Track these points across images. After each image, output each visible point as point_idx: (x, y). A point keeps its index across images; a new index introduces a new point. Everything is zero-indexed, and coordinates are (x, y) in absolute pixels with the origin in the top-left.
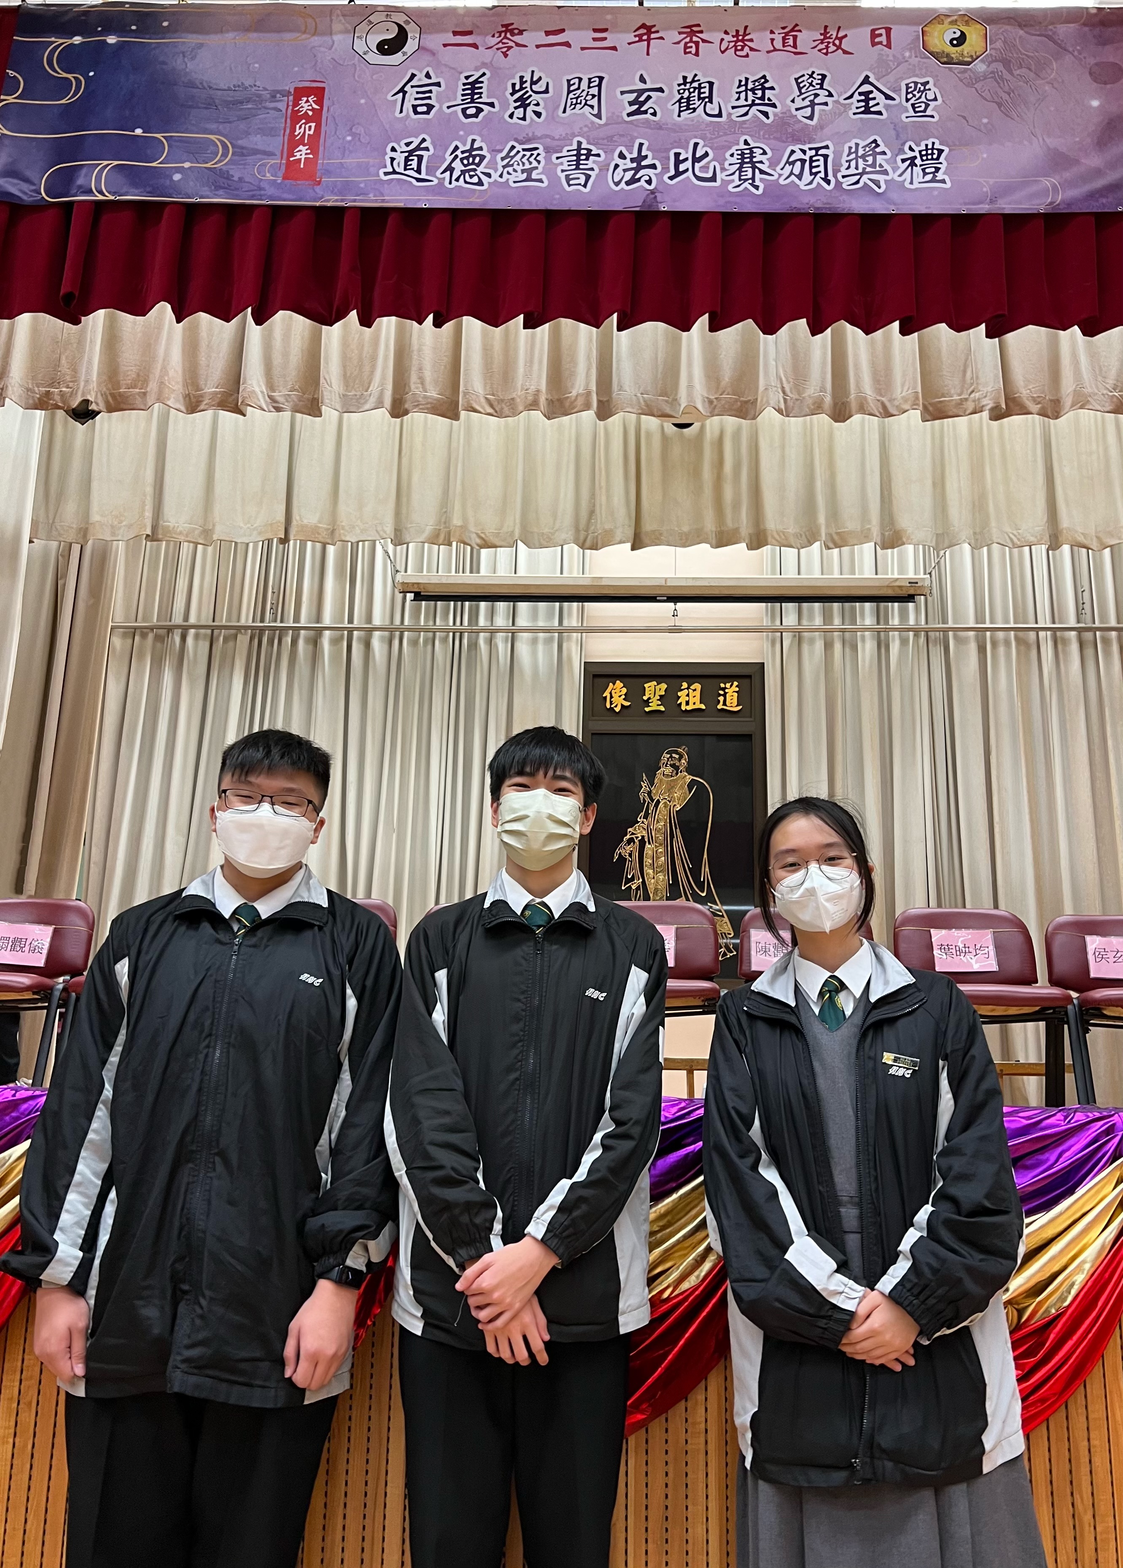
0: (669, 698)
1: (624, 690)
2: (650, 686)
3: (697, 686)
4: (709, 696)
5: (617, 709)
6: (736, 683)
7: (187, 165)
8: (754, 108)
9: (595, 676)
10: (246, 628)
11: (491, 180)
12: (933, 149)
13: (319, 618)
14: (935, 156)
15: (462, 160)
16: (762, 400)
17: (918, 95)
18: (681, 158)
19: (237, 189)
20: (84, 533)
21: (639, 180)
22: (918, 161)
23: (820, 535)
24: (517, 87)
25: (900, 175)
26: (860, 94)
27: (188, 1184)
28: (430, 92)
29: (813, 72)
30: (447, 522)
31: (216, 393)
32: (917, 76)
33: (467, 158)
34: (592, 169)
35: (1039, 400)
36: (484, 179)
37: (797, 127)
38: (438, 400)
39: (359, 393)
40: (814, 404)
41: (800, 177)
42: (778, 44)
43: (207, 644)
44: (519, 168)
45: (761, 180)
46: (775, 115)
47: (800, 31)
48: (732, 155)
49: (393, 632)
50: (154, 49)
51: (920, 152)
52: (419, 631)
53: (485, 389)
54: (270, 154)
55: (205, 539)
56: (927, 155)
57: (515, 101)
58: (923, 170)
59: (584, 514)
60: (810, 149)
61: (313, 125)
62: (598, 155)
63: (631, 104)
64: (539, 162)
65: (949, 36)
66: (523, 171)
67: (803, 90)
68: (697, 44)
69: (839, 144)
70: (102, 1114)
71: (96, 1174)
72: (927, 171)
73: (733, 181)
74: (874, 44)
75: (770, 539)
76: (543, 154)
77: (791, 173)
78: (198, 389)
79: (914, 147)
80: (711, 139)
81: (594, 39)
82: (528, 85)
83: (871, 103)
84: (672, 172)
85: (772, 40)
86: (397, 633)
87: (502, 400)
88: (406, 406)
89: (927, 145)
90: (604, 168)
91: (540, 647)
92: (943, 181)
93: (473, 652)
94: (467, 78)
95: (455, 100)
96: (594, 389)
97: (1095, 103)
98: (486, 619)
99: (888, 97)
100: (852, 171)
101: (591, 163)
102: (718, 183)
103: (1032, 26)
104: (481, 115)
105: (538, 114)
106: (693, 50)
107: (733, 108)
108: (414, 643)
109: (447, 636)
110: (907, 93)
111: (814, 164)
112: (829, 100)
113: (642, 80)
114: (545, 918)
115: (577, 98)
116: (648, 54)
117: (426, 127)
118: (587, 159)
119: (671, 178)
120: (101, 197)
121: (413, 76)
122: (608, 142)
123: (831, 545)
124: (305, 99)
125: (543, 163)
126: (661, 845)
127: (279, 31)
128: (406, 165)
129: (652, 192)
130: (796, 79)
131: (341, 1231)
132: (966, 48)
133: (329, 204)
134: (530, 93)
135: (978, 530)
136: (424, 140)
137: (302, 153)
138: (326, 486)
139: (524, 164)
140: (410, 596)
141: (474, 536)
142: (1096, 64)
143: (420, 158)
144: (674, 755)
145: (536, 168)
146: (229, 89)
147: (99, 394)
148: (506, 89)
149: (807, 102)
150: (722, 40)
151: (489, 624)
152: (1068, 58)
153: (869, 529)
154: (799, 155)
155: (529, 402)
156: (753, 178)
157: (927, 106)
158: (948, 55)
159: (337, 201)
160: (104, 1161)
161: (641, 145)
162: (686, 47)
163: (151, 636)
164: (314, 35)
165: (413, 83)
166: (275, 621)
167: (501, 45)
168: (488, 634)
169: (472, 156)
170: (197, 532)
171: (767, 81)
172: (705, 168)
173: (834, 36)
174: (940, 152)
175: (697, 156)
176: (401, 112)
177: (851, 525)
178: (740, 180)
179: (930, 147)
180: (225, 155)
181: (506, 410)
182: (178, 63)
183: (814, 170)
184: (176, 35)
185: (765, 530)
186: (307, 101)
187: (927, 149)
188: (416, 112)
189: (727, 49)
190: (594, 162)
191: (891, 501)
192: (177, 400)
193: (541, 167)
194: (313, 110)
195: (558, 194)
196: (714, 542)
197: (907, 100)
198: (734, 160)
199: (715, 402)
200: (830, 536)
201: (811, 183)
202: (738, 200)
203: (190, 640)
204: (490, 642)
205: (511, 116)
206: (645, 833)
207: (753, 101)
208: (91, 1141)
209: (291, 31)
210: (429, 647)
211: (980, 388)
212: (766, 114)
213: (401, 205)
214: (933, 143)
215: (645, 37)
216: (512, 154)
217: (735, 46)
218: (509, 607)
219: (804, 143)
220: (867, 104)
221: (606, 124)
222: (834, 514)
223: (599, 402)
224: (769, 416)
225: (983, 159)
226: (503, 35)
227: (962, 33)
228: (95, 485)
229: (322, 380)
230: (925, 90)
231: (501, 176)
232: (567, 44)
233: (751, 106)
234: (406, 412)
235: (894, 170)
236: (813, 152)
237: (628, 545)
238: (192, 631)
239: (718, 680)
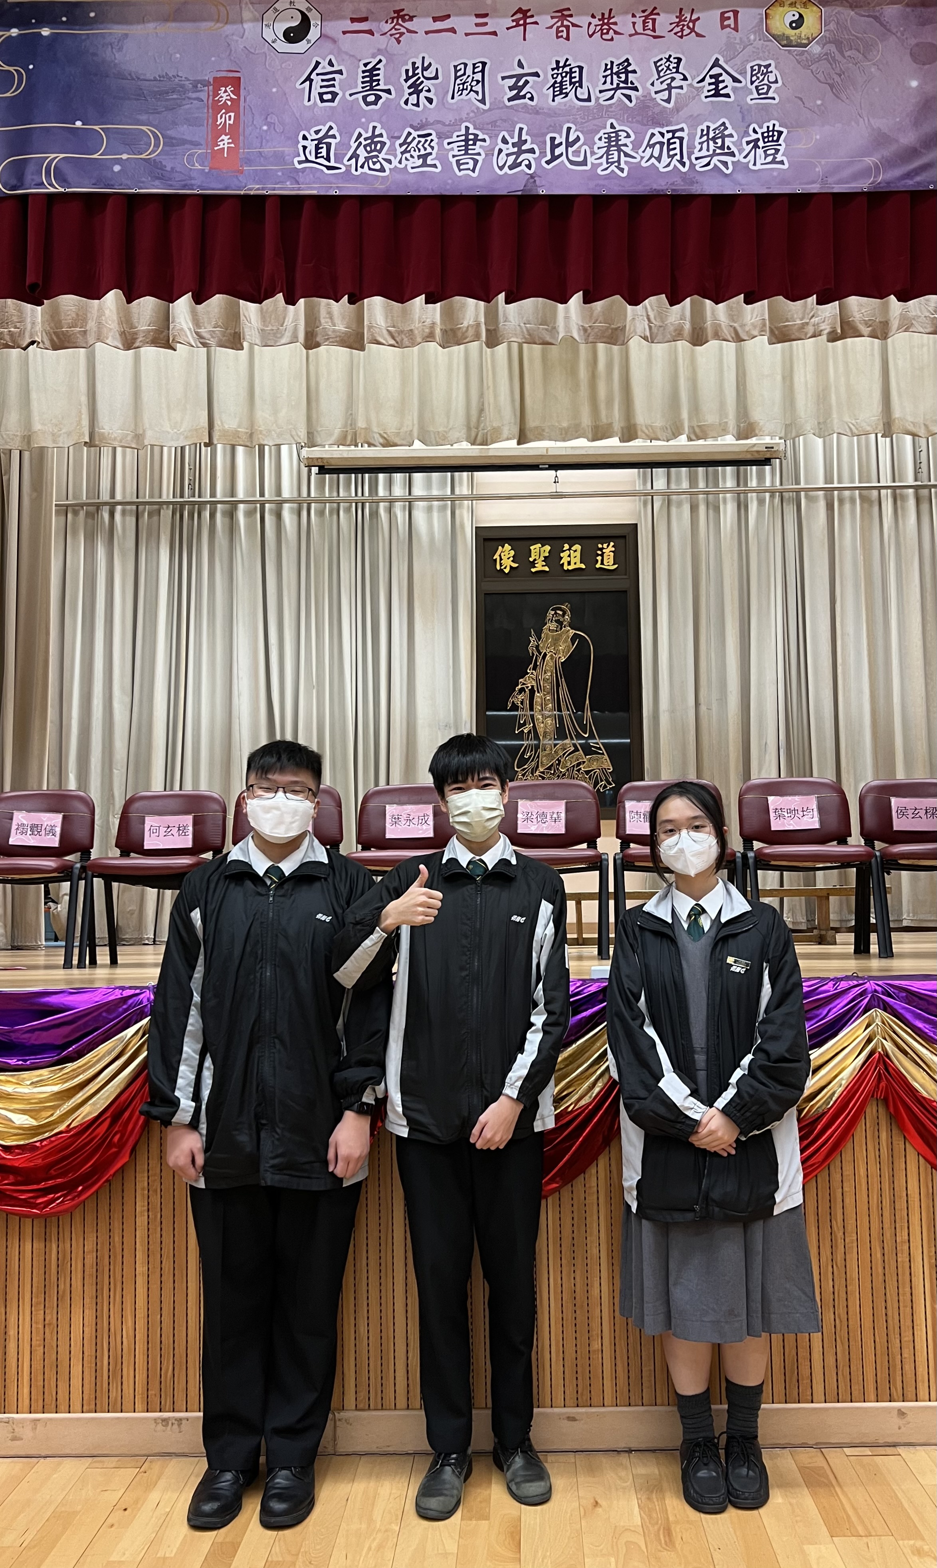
0: (553, 559)
1: (512, 553)
2: (535, 548)
3: (577, 547)
4: (588, 556)
5: (507, 571)
6: (612, 544)
7: (125, 156)
8: (619, 92)
9: (485, 540)
10: (168, 503)
11: (392, 166)
12: (773, 131)
13: (233, 493)
14: (775, 138)
15: (365, 147)
16: (630, 329)
17: (761, 78)
18: (556, 142)
19: (170, 179)
20: (28, 439)
21: (520, 164)
22: (761, 144)
23: (684, 430)
24: (410, 74)
25: (745, 157)
26: (711, 77)
27: (259, 1057)
28: (334, 79)
29: (670, 56)
30: (353, 423)
31: (149, 331)
32: (760, 59)
33: (369, 145)
34: (479, 154)
35: (870, 323)
36: (386, 165)
37: (657, 110)
38: (346, 333)
39: (275, 328)
40: (675, 330)
41: (659, 159)
42: (639, 28)
43: (134, 519)
44: (415, 154)
45: (626, 162)
46: (637, 98)
47: (658, 14)
48: (600, 139)
49: (301, 505)
50: (85, 40)
51: (763, 134)
52: (324, 502)
53: (386, 322)
54: (196, 144)
55: (137, 443)
56: (768, 137)
57: (409, 88)
58: (765, 152)
59: (474, 412)
60: (668, 132)
61: (232, 114)
62: (484, 140)
63: (511, 88)
64: (433, 148)
65: (789, 18)
66: (419, 157)
67: (662, 74)
68: (567, 27)
69: (693, 127)
70: (194, 1012)
71: (194, 1051)
72: (769, 152)
73: (601, 164)
74: (723, 27)
75: (639, 433)
76: (436, 140)
77: (652, 156)
78: (132, 326)
79: (757, 129)
80: (582, 123)
81: (477, 25)
82: (419, 71)
83: (721, 86)
84: (549, 157)
85: (634, 23)
86: (305, 505)
87: (402, 332)
88: (318, 339)
89: (768, 127)
90: (489, 153)
91: (435, 514)
92: (782, 162)
93: (375, 520)
94: (366, 65)
95: (356, 87)
96: (483, 320)
97: (914, 84)
98: (385, 489)
99: (735, 80)
100: (704, 153)
101: (477, 148)
102: (589, 167)
103: (861, 7)
104: (380, 102)
105: (430, 101)
106: (565, 35)
107: (601, 92)
108: (321, 513)
109: (351, 507)
110: (752, 76)
111: (671, 147)
112: (684, 83)
113: (520, 65)
114: (482, 870)
115: (463, 84)
116: (525, 39)
117: (331, 115)
118: (474, 144)
119: (548, 162)
120: (52, 190)
121: (318, 64)
122: (492, 127)
123: (693, 437)
124: (223, 89)
125: (436, 148)
126: (548, 693)
127: (194, 20)
128: (317, 153)
129: (532, 176)
130: (655, 63)
131: (357, 1081)
132: (804, 31)
133: (252, 193)
134: (422, 79)
135: (821, 421)
136: (331, 128)
137: (225, 142)
138: (243, 393)
139: (419, 150)
140: (315, 470)
141: (377, 436)
142: (917, 45)
143: (329, 146)
144: (558, 612)
145: (430, 154)
146: (155, 80)
147: (44, 334)
148: (401, 76)
149: (664, 86)
150: (590, 24)
151: (387, 494)
152: (892, 40)
153: (726, 423)
154: (658, 138)
155: (425, 334)
156: (619, 161)
157: (769, 88)
158: (788, 38)
159: (258, 189)
160: (199, 1043)
161: (521, 129)
162: (558, 31)
163: (82, 514)
164: (226, 23)
165: (318, 71)
166: (194, 496)
167: (393, 31)
168: (387, 504)
169: (374, 143)
170: (129, 438)
171: (629, 65)
172: (577, 153)
173: (688, 19)
174: (780, 133)
175: (570, 140)
176: (309, 100)
177: (710, 418)
178: (608, 163)
179: (771, 129)
180: (157, 145)
181: (406, 341)
182: (108, 54)
183: (672, 153)
184: (102, 26)
185: (635, 425)
186: (226, 91)
187: (768, 131)
188: (322, 101)
189: (594, 33)
190: (481, 147)
191: (745, 397)
192: (113, 338)
193: (434, 152)
194: (231, 100)
195: (450, 178)
196: (590, 436)
197: (752, 83)
198: (602, 144)
199: (589, 330)
200: (692, 428)
201: (669, 165)
202: (605, 182)
203: (118, 517)
204: (390, 510)
205: (406, 102)
206: (534, 683)
207: (618, 84)
208: (190, 1031)
209: (205, 20)
210: (335, 517)
211: (819, 313)
212: (629, 98)
213: (314, 192)
214: (774, 125)
215: (521, 22)
216: (409, 140)
217: (601, 30)
218: (405, 477)
219: (662, 126)
220: (717, 86)
221: (489, 110)
222: (695, 409)
223: (487, 330)
224: (635, 344)
225: (816, 139)
226: (395, 21)
227: (801, 16)
228: (34, 396)
229: (242, 317)
230: (767, 72)
231: (400, 162)
232: (453, 30)
233: (616, 89)
234: (318, 345)
235: (740, 152)
236: (670, 135)
237: (515, 441)
238: (119, 508)
239: (595, 541)
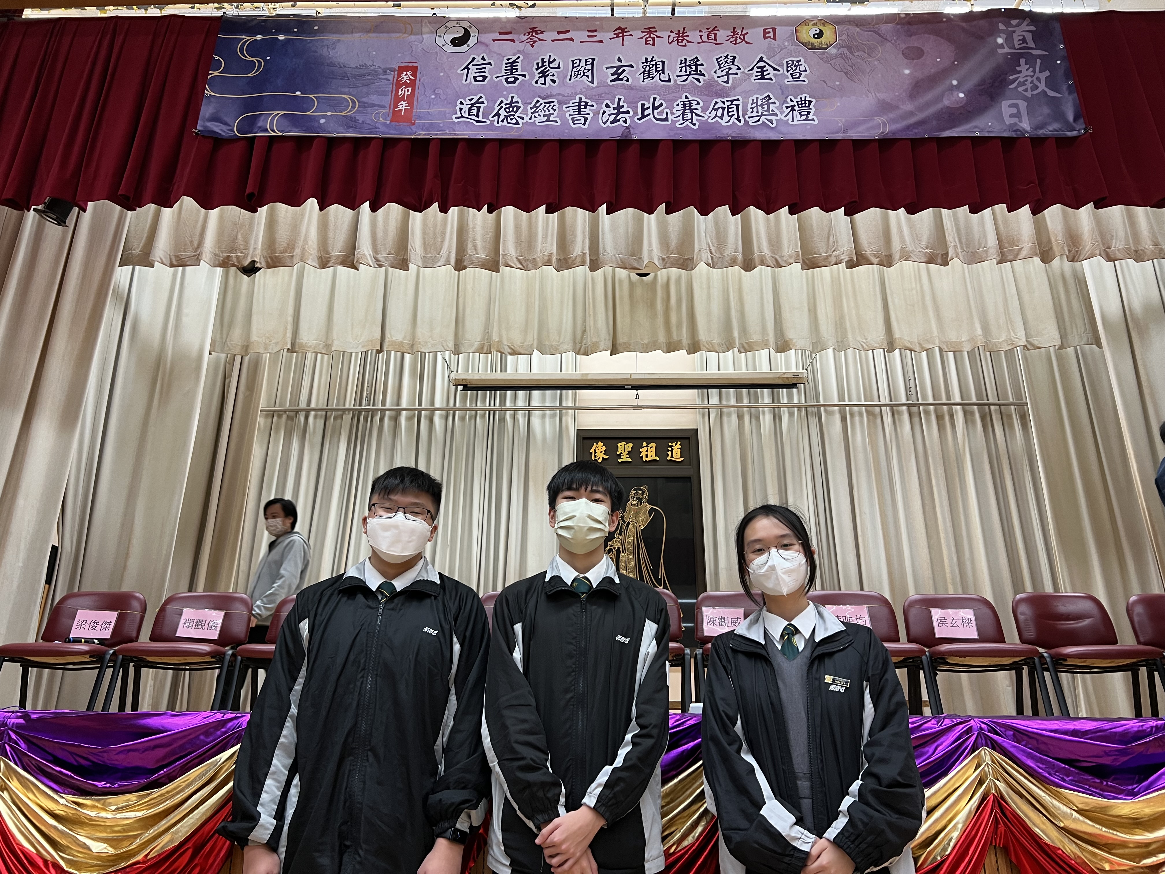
0: (634, 453)
1: (604, 448)
2: (621, 445)
3: (653, 445)
4: (661, 451)
5: (600, 461)
6: (679, 443)
8: (691, 76)
9: (584, 439)
10: (349, 410)
13: (398, 403)
14: (807, 105)
16: (697, 256)
17: (794, 68)
18: (646, 107)
19: (359, 128)
20: (245, 348)
22: (797, 108)
23: (735, 344)
25: (785, 117)
26: (758, 68)
30: (489, 339)
31: (339, 256)
35: (878, 255)
37: (719, 88)
38: (486, 260)
39: (434, 255)
40: (731, 260)
41: (721, 118)
42: (705, 38)
43: (323, 421)
45: (697, 120)
46: (704, 81)
47: (718, 30)
48: (678, 105)
49: (448, 412)
51: (798, 102)
52: (466, 410)
55: (327, 350)
56: (802, 104)
58: (800, 113)
59: (579, 332)
60: (728, 101)
63: (613, 74)
65: (812, 32)
67: (722, 66)
68: (654, 38)
69: (746, 98)
72: (803, 113)
73: (679, 121)
74: (765, 38)
75: (702, 347)
77: (716, 116)
78: (328, 253)
79: (793, 99)
80: (664, 95)
81: (589, 36)
83: (765, 73)
84: (640, 116)
85: (701, 36)
86: (451, 412)
87: (528, 259)
88: (466, 264)
89: (801, 98)
90: (596, 114)
91: (547, 420)
92: (813, 120)
93: (503, 424)
96: (588, 252)
97: (907, 72)
98: (511, 402)
99: (776, 70)
100: (755, 114)
102: (669, 122)
106: (651, 43)
107: (678, 77)
108: (462, 419)
109: (485, 414)
110: (787, 67)
111: (730, 110)
112: (738, 71)
113: (619, 60)
114: (587, 588)
116: (623, 45)
119: (640, 119)
120: (273, 134)
123: (742, 350)
126: (631, 553)
129: (628, 128)
130: (717, 59)
132: (823, 40)
133: (419, 137)
135: (839, 340)
138: (408, 316)
140: (460, 388)
142: (906, 48)
144: (639, 492)
146: (357, 67)
147: (262, 257)
149: (724, 73)
150: (669, 36)
151: (513, 405)
152: (889, 45)
153: (768, 340)
154: (720, 105)
155: (545, 260)
156: (692, 119)
157: (801, 74)
158: (812, 44)
159: (424, 135)
162: (647, 40)
163: (284, 417)
164: (411, 34)
166: (369, 405)
168: (512, 412)
170: (317, 345)
171: (698, 60)
172: (660, 113)
173: (740, 34)
174: (810, 102)
175: (656, 106)
177: (755, 337)
178: (683, 120)
179: (804, 99)
180: (354, 107)
181: (530, 266)
183: (731, 114)
185: (698, 342)
187: (802, 101)
189: (673, 41)
191: (781, 322)
192: (313, 260)
196: (664, 349)
197: (788, 71)
198: (679, 108)
199: (666, 259)
200: (741, 344)
201: (729, 121)
202: (682, 132)
203: (311, 419)
204: (514, 417)
206: (620, 545)
207: (690, 72)
210: (473, 421)
211: (839, 248)
212: (698, 80)
213: (466, 137)
214: (806, 97)
215: (621, 35)
217: (678, 40)
218: (526, 394)
220: (763, 73)
221: (597, 87)
222: (744, 330)
223: (591, 260)
224: (701, 268)
225: (838, 106)
227: (821, 30)
228: (254, 317)
230: (799, 65)
232: (571, 39)
233: (689, 75)
234: (464, 268)
235: (782, 114)
236: (729, 103)
237: (609, 352)
238: (313, 413)
239: (667, 441)
